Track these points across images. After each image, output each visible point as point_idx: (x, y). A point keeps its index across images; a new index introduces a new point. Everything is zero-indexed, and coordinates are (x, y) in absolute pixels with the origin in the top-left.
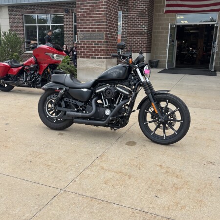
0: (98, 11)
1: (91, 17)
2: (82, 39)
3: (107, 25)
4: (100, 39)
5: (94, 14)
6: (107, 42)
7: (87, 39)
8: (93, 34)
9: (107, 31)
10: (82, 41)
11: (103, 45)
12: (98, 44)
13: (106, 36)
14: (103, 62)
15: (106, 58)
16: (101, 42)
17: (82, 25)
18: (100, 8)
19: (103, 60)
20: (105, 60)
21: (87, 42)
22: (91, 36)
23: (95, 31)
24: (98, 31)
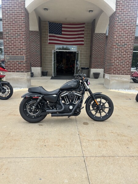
0: (20, 42)
1: (15, 46)
2: (8, 60)
3: (26, 51)
4: (22, 60)
5: (17, 44)
6: (27, 62)
7: (12, 60)
8: (17, 56)
9: (26, 55)
10: (9, 61)
11: (24, 63)
12: (20, 63)
13: (26, 58)
14: (25, 74)
15: (27, 72)
16: (23, 62)
17: (8, 51)
18: (21, 41)
19: (24, 73)
20: (26, 73)
21: (13, 61)
22: (15, 58)
23: (18, 55)
24: (20, 55)
